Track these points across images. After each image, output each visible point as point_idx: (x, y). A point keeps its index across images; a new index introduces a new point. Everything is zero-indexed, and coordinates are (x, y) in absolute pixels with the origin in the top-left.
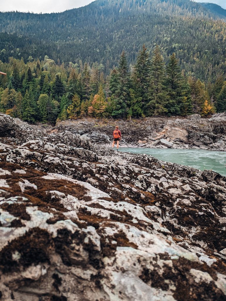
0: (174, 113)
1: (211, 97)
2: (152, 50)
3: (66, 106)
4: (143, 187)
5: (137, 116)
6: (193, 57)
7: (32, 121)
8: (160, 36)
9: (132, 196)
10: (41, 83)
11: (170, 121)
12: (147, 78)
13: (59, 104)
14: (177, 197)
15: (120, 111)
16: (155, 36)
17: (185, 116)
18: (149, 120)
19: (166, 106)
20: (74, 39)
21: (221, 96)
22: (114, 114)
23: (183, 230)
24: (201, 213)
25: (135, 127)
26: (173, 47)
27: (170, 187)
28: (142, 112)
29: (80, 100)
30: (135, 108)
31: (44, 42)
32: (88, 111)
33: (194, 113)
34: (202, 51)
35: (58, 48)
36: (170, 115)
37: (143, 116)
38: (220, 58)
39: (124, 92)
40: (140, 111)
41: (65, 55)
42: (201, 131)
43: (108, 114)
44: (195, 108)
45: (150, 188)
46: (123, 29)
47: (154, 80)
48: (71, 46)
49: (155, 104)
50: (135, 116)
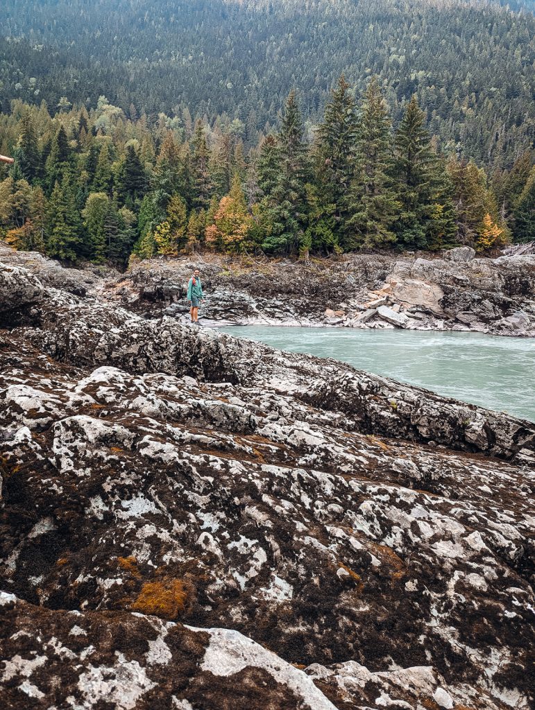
0: (411, 243)
1: (500, 205)
2: (362, 85)
3: (153, 225)
4: (373, 532)
5: (322, 249)
6: (460, 104)
7: (70, 257)
8: (381, 51)
9: (351, 561)
10: (92, 165)
11: (400, 264)
12: (349, 158)
13: (135, 218)
14: (455, 568)
15: (283, 239)
16: (367, 50)
17: (436, 252)
18: (351, 260)
19: (393, 228)
20: (170, 55)
21: (524, 203)
22: (268, 245)
23: (472, 658)
24: (511, 615)
25: (317, 276)
26: (413, 78)
27: (435, 538)
28: (335, 241)
29: (185, 211)
30: (319, 230)
31: (98, 63)
32: (204, 236)
33: (460, 244)
34: (482, 90)
35: (132, 79)
36: (402, 249)
37: (338, 249)
38: (525, 109)
39: (292, 193)
40: (331, 238)
41: (148, 95)
42: (474, 288)
43: (253, 243)
44: (462, 231)
45: (391, 536)
46: (290, 31)
47: (364, 163)
48: (163, 73)
49: (366, 221)
50: (318, 249)
